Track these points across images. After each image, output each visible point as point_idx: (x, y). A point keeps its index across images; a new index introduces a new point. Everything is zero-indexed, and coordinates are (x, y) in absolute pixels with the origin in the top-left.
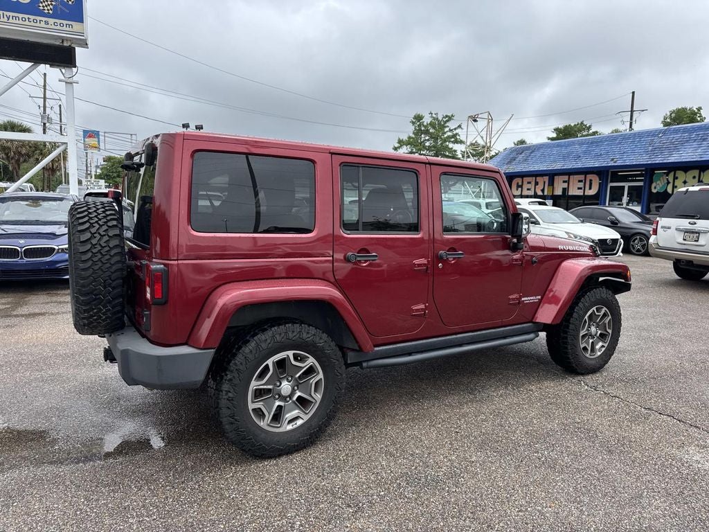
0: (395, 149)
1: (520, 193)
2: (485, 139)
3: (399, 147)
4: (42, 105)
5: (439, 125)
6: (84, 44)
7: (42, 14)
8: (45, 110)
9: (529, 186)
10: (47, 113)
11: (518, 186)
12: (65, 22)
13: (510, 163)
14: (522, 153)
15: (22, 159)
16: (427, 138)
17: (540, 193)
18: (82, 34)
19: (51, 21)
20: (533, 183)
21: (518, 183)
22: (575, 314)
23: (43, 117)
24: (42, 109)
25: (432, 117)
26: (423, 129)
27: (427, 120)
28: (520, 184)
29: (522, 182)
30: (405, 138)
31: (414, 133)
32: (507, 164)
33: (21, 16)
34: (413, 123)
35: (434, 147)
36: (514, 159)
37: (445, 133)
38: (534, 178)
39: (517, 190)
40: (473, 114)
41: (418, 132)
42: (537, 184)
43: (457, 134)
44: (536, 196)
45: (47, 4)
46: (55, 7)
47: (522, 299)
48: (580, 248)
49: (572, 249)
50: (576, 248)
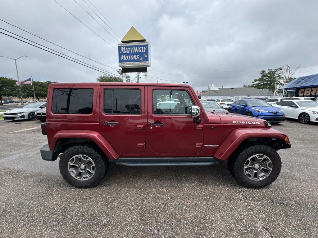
0: (253, 82)
1: (303, 95)
2: (285, 75)
3: (255, 82)
5: (272, 73)
6: (149, 66)
7: (140, 61)
9: (308, 92)
11: (302, 92)
12: (145, 62)
13: (297, 83)
14: (305, 79)
16: (267, 78)
17: (313, 94)
18: (148, 64)
19: (142, 62)
20: (310, 91)
21: (302, 91)
22: (239, 156)
25: (269, 71)
26: (265, 75)
27: (267, 72)
28: (303, 91)
29: (304, 90)
30: (257, 78)
31: (261, 77)
32: (296, 84)
33: (137, 62)
34: (261, 73)
35: (270, 80)
36: (300, 82)
37: (275, 76)
38: (311, 89)
39: (301, 93)
40: (280, 67)
41: (263, 77)
42: (312, 91)
43: (280, 75)
44: (311, 96)
45: (141, 59)
46: (143, 59)
47: (205, 146)
48: (251, 123)
49: (244, 123)
50: (248, 123)
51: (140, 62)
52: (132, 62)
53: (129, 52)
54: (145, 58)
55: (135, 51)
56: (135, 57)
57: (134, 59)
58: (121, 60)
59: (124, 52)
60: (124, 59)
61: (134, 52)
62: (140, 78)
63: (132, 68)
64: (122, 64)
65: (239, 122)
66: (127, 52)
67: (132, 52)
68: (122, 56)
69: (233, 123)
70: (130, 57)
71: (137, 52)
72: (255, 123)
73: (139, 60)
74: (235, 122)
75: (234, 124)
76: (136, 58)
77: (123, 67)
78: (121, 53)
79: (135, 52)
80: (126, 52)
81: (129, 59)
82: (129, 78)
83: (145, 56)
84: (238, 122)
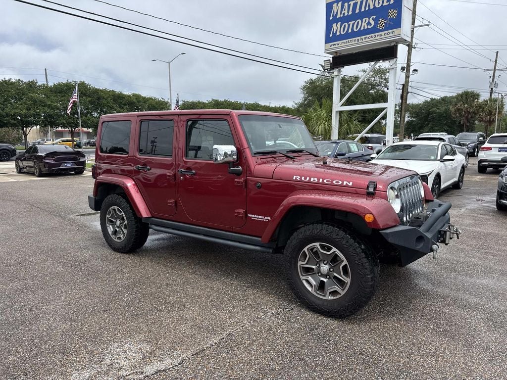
4: (492, 76)
6: (401, 41)
7: (378, 31)
8: (493, 79)
10: (495, 80)
12: (390, 31)
15: (470, 116)
18: (400, 35)
19: (383, 33)
23: (491, 84)
24: (492, 78)
33: (368, 36)
45: (382, 24)
46: (386, 24)
47: (249, 215)
48: (332, 182)
49: (317, 181)
50: (325, 181)
51: (376, 34)
52: (356, 38)
53: (350, 13)
54: (391, 19)
55: (365, 8)
56: (363, 24)
57: (362, 28)
58: (331, 35)
59: (339, 16)
60: (338, 34)
61: (363, 10)
62: (415, 71)
63: (356, 53)
64: (331, 45)
65: (305, 179)
66: (346, 14)
67: (357, 11)
68: (334, 25)
69: (294, 178)
70: (354, 24)
71: (372, 7)
72: (341, 183)
73: (375, 30)
74: (298, 178)
75: (296, 180)
76: (369, 23)
77: (336, 52)
78: (331, 18)
79: (367, 9)
80: (344, 14)
81: (350, 31)
82: (385, 74)
83: (392, 14)
84: (303, 178)
